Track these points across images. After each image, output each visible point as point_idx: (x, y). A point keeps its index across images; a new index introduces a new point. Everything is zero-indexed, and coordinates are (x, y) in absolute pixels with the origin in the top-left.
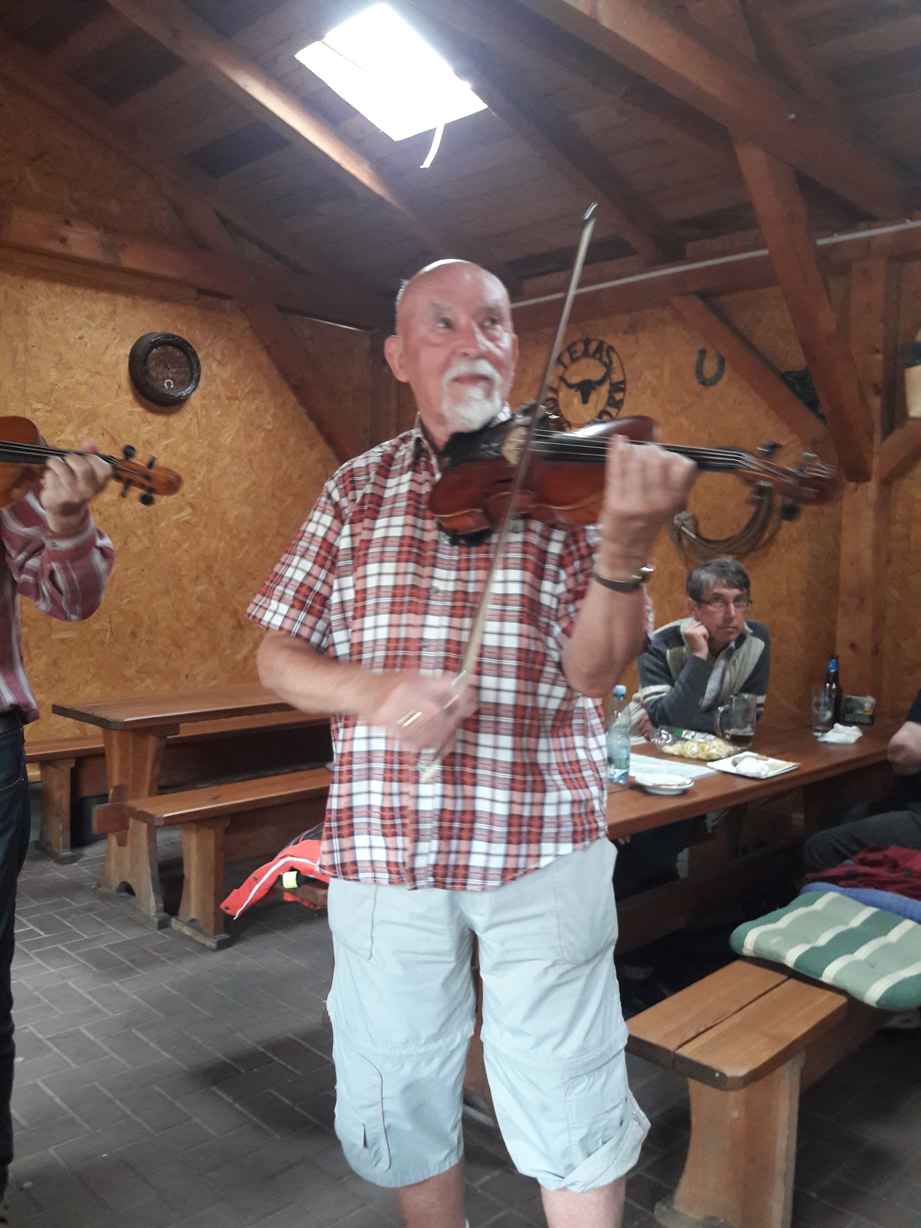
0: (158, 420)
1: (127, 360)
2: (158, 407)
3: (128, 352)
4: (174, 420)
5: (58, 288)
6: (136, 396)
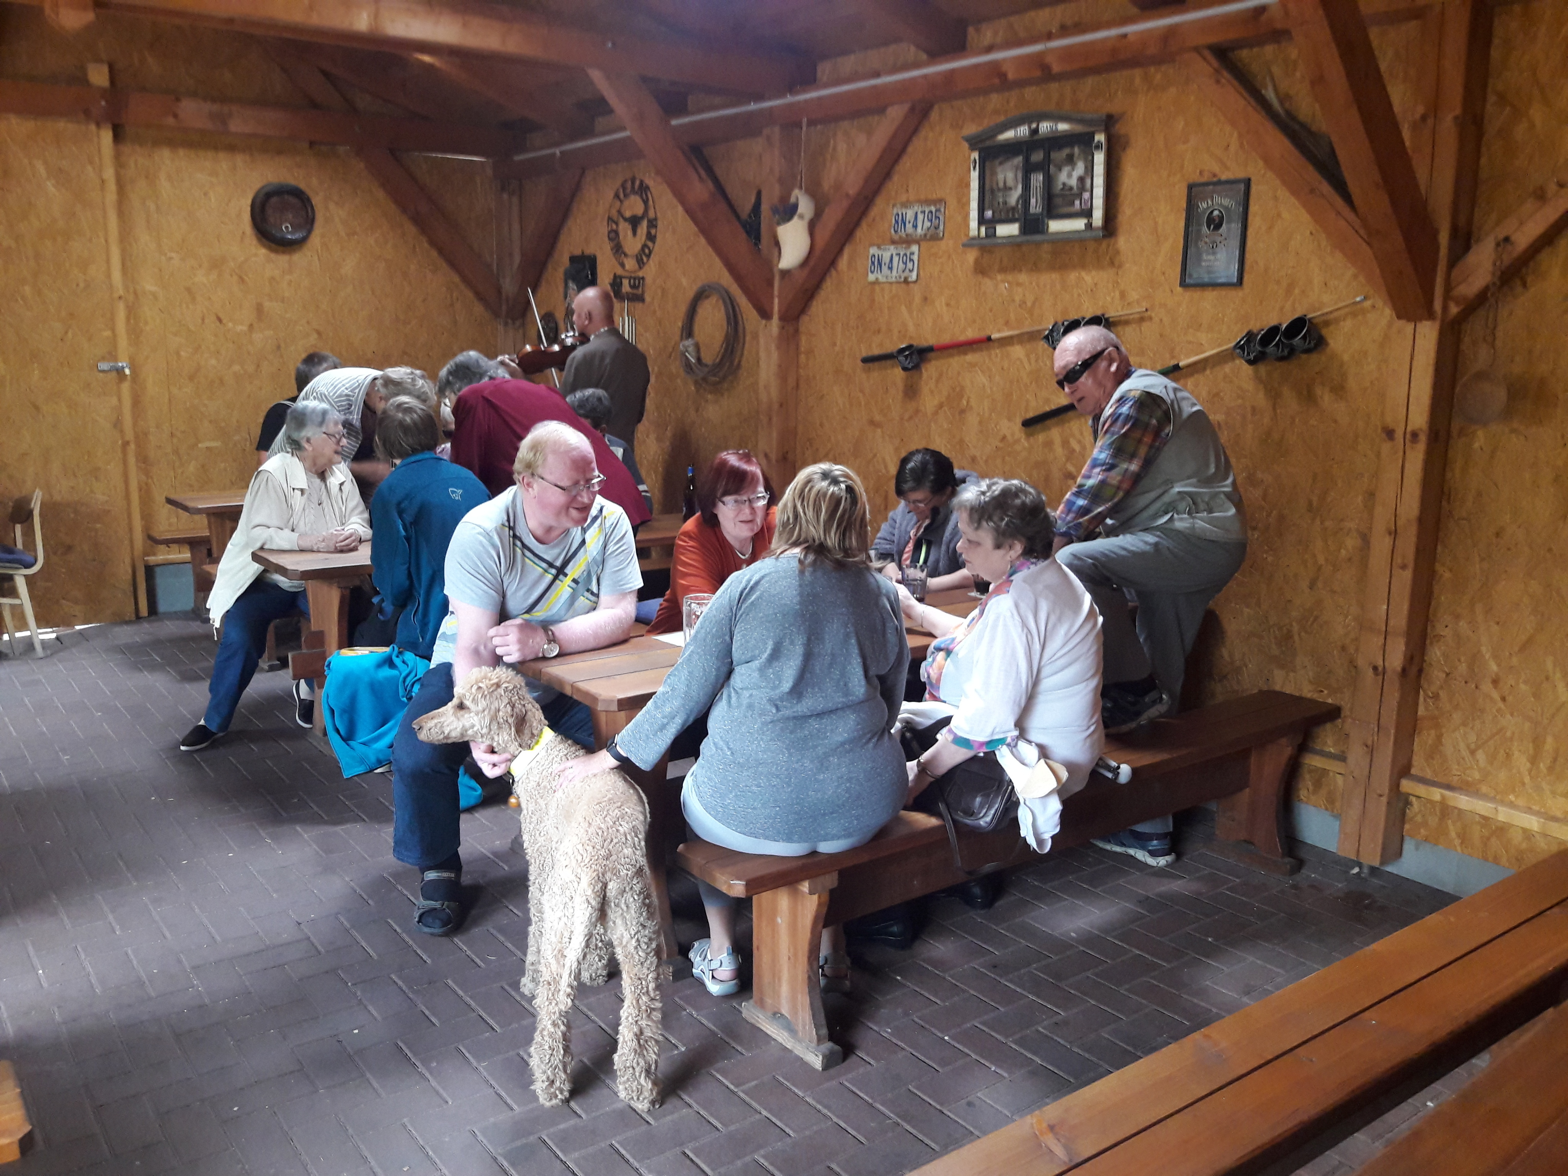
0: (282, 260)
1: (249, 209)
2: (281, 248)
3: (249, 202)
4: (297, 257)
5: (181, 152)
6: (259, 240)
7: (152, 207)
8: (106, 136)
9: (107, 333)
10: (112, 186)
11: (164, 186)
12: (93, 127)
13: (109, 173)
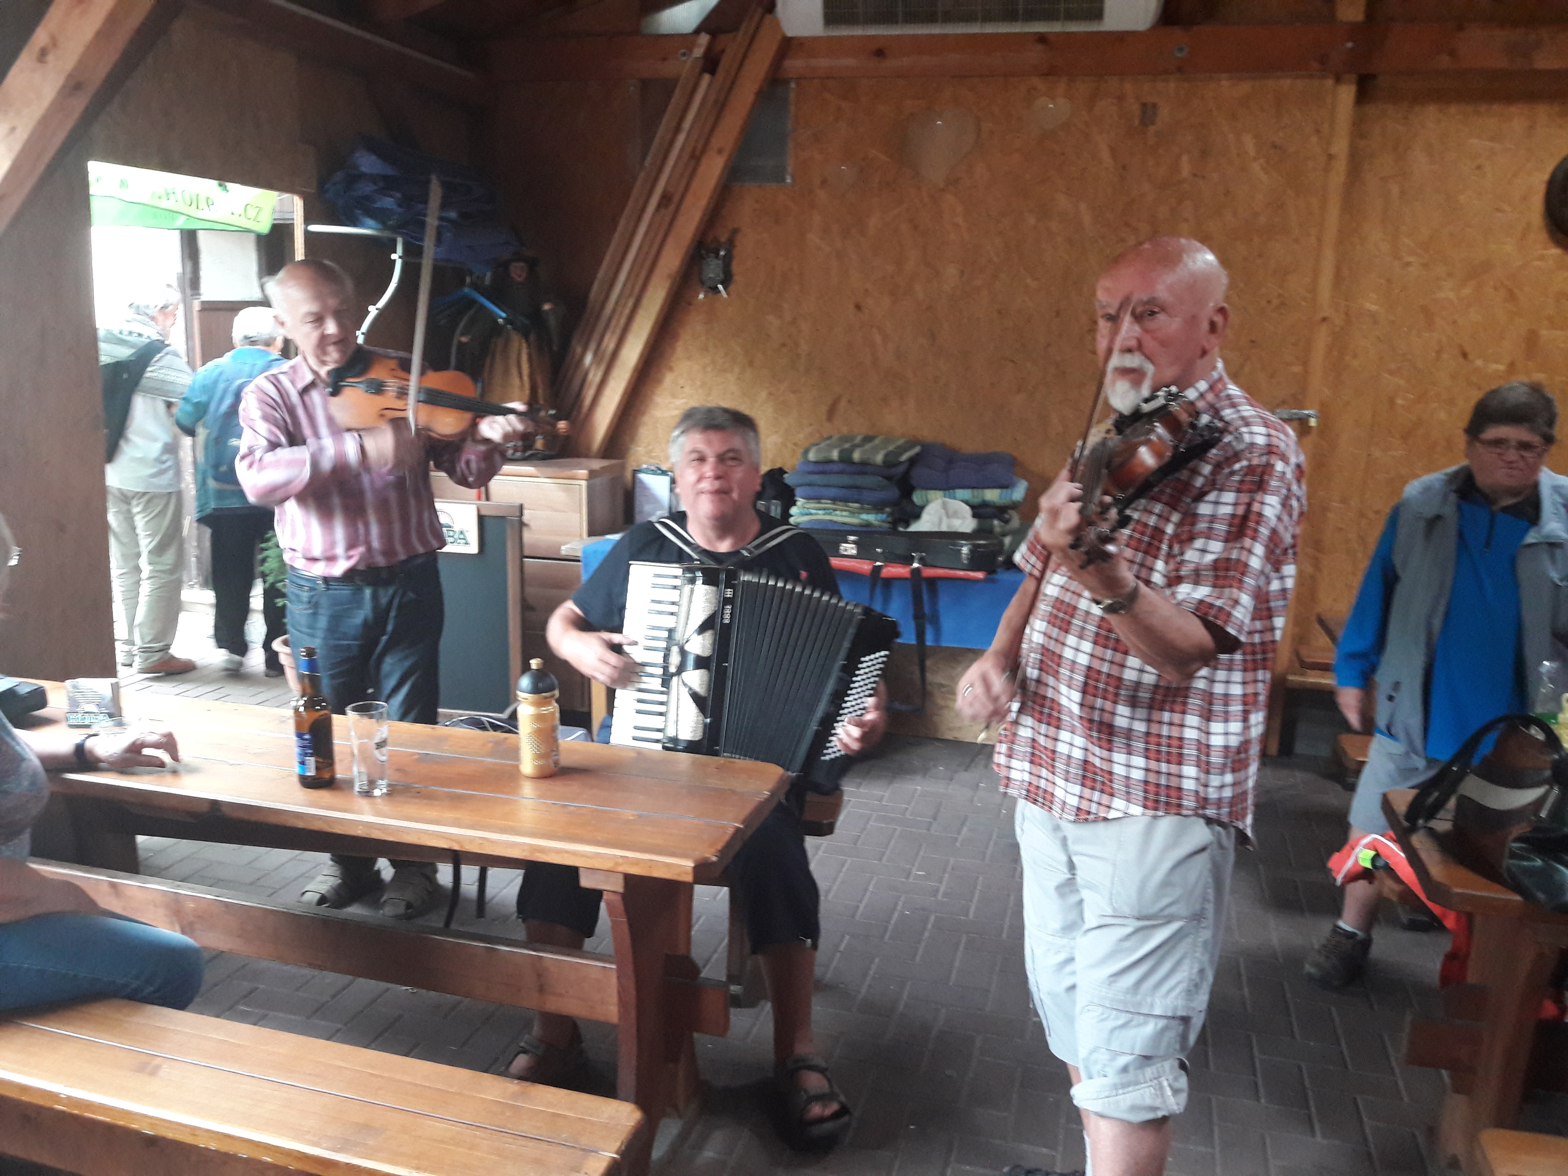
3: (1546, 177)
6: (1551, 235)
7: (1395, 189)
8: (1347, 93)
9: (1297, 369)
10: (1341, 166)
11: (1419, 161)
12: (1330, 82)
13: (1341, 146)
